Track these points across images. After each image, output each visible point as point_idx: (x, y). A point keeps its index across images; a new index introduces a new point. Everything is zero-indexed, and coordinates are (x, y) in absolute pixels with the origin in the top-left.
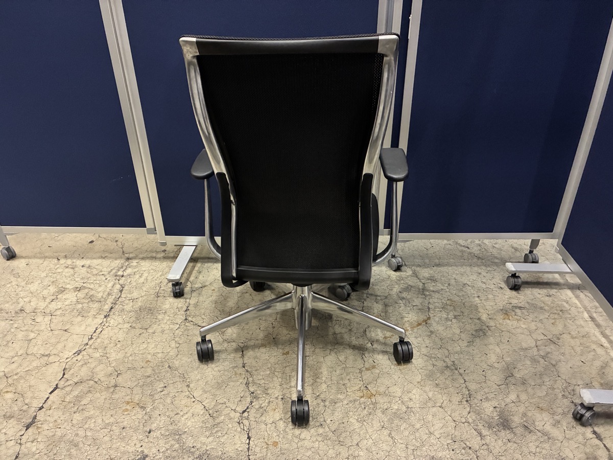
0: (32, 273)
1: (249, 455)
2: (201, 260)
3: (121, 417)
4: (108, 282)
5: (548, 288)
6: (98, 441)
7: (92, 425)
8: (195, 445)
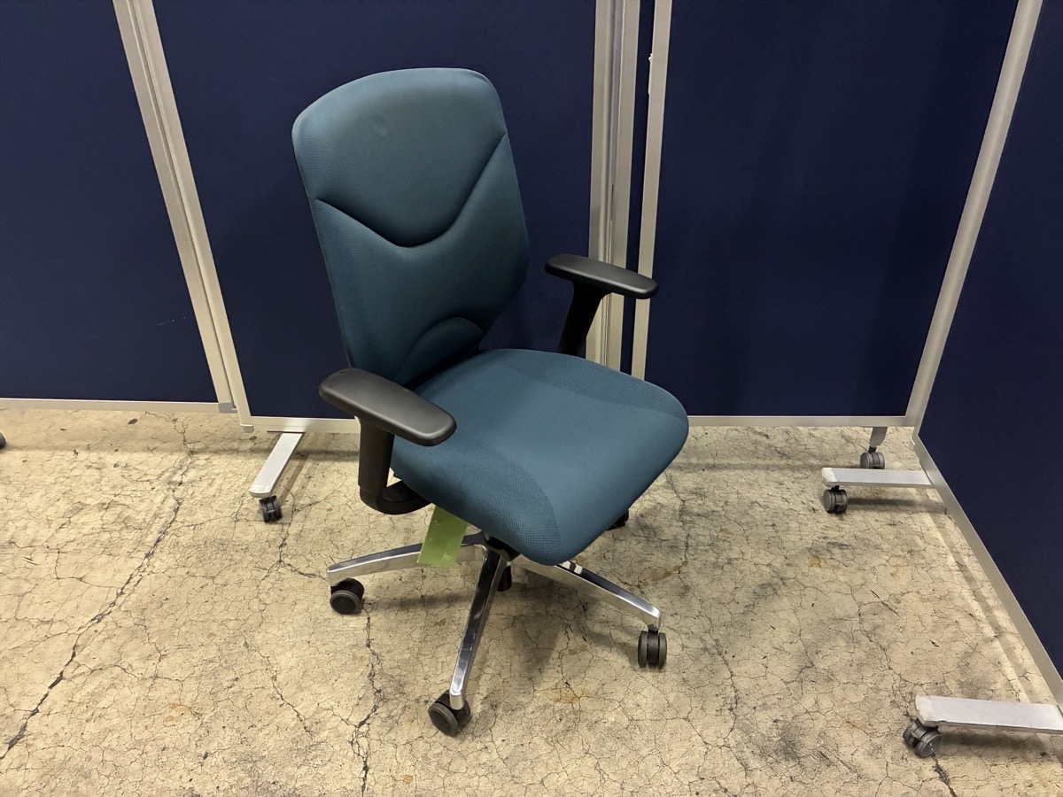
0: (31, 478)
2: (314, 456)
3: (162, 731)
4: (155, 495)
5: (895, 511)
6: (122, 770)
7: (114, 743)
8: (277, 780)
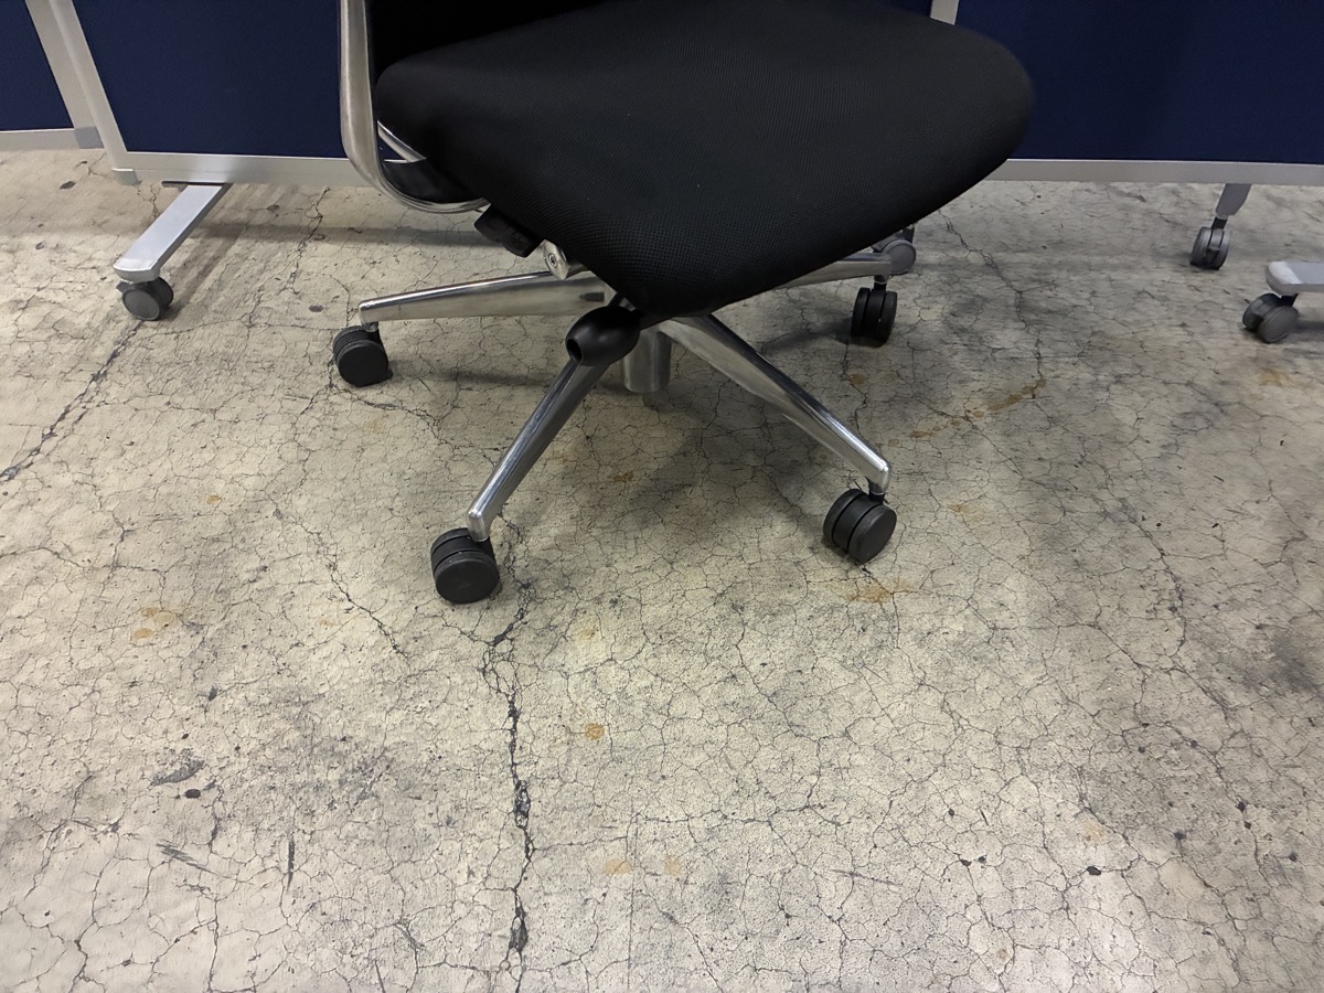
1: (514, 764)
3: (128, 653)
4: (107, 289)
6: (53, 723)
8: (350, 733)
